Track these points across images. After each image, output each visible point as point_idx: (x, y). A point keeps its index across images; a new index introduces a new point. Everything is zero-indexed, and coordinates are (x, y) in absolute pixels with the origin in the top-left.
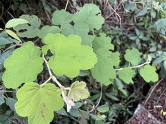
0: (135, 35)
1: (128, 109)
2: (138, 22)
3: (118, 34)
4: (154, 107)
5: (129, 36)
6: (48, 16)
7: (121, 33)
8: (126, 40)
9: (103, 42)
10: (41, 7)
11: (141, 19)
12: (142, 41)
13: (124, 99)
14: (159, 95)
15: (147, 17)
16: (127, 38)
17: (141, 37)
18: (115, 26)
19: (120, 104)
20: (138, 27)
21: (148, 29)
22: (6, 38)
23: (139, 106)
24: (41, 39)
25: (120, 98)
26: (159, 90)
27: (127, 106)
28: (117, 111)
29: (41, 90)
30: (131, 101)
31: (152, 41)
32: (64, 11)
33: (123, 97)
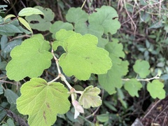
0: (145, 46)
1: (124, 122)
2: (149, 34)
3: (127, 43)
4: (152, 124)
5: (138, 46)
6: (60, 13)
7: (130, 43)
8: (134, 51)
9: (114, 48)
10: (55, 3)
11: (153, 32)
12: (150, 55)
13: (122, 111)
14: (158, 113)
15: (161, 31)
16: (136, 49)
17: (151, 50)
18: (126, 34)
19: (117, 115)
20: (148, 39)
21: (159, 43)
22: (17, 26)
23: (137, 120)
24: (52, 34)
25: (118, 109)
26: (160, 108)
27: (124, 118)
28: (113, 121)
29: (48, 88)
30: (129, 114)
31: (160, 56)
32: (80, 9)
33: (121, 108)
